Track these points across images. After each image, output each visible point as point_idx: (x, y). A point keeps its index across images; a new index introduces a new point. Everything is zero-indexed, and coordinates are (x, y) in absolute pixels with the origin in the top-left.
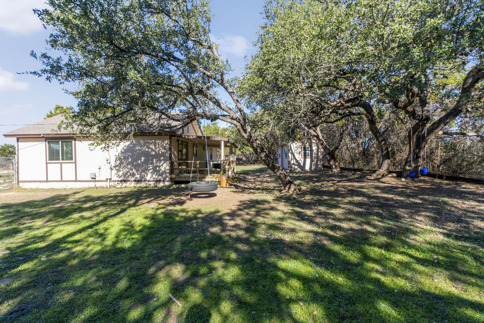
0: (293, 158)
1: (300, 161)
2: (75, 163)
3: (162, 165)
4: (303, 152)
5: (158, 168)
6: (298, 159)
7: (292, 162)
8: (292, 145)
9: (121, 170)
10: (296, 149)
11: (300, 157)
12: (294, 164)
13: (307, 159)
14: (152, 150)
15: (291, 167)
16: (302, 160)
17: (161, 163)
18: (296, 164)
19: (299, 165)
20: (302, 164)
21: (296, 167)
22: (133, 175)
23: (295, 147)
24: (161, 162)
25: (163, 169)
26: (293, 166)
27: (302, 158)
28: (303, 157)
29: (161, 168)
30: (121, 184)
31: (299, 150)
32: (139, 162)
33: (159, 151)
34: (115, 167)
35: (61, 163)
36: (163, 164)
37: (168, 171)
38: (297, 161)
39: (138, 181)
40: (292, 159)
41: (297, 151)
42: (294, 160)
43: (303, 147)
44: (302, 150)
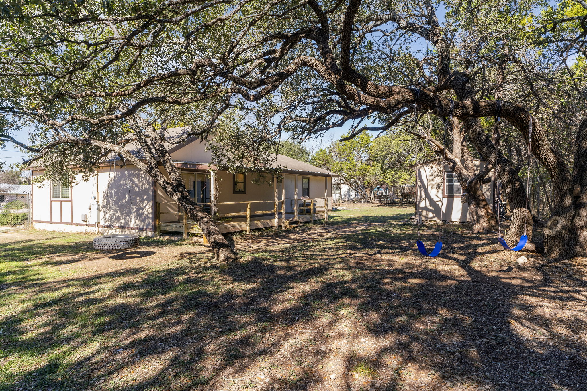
0: (424, 196)
1: (440, 204)
2: (71, 201)
3: (145, 207)
4: (446, 184)
5: (141, 211)
6: (436, 199)
7: (422, 205)
8: (422, 170)
9: (108, 211)
10: (431, 178)
11: (440, 195)
12: (426, 208)
13: (455, 200)
14: (137, 186)
15: (420, 215)
16: (445, 200)
17: (145, 204)
18: (431, 208)
19: (437, 210)
20: (444, 209)
21: (431, 215)
22: (118, 219)
23: (428, 174)
24: (144, 202)
25: (146, 213)
26: (424, 213)
27: (444, 196)
28: (446, 195)
29: (144, 210)
30: (108, 231)
31: (438, 180)
32: (124, 201)
33: (142, 186)
34: (103, 207)
35: (61, 201)
36: (147, 205)
37: (151, 216)
38: (433, 203)
39: (122, 228)
40: (421, 197)
41: (432, 182)
42: (425, 200)
43: (446, 174)
44: (444, 180)
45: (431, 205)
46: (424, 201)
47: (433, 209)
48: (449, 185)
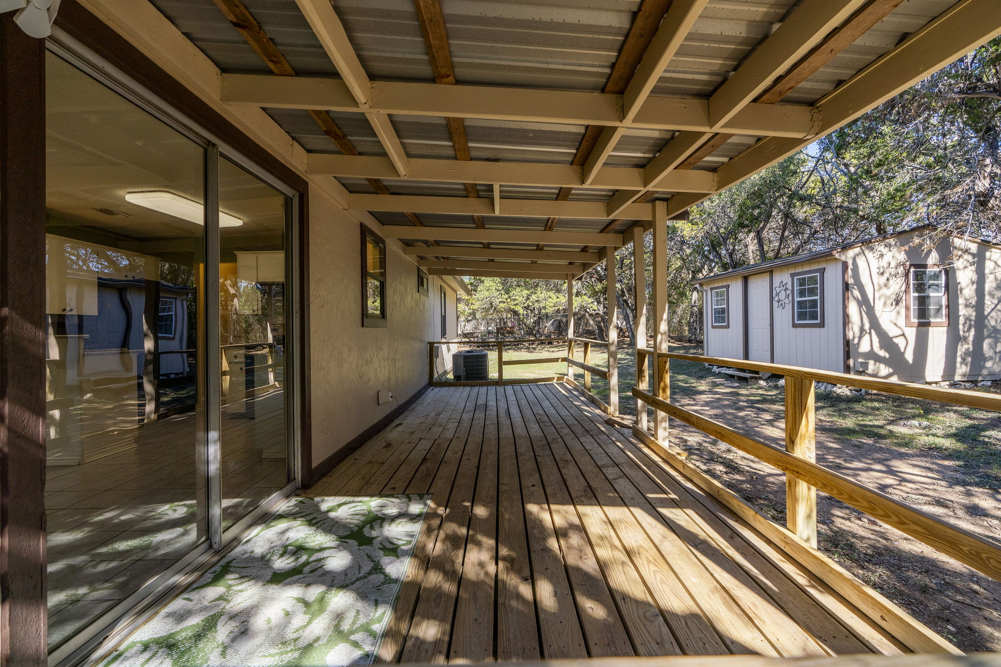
0: (867, 325)
1: (900, 342)
4: (913, 295)
6: (892, 331)
7: (864, 347)
8: (861, 262)
10: (882, 280)
11: (902, 322)
12: (872, 355)
13: (932, 330)
16: (912, 332)
18: (883, 353)
19: (895, 359)
20: (909, 357)
21: (884, 370)
23: (875, 271)
26: (870, 366)
27: (908, 324)
28: (915, 321)
31: (896, 285)
38: (886, 341)
40: (862, 328)
41: (884, 291)
42: (870, 333)
43: (912, 270)
44: (908, 285)
45: (882, 347)
46: (867, 336)
47: (887, 356)
48: (919, 297)
